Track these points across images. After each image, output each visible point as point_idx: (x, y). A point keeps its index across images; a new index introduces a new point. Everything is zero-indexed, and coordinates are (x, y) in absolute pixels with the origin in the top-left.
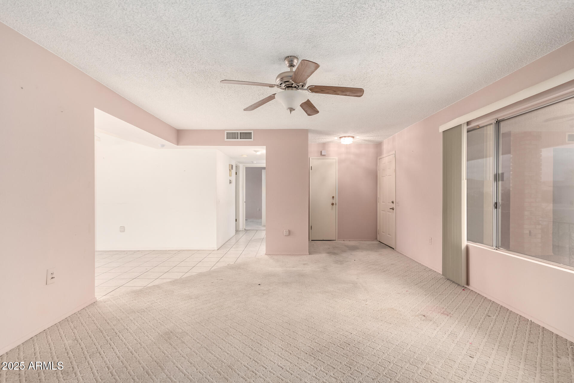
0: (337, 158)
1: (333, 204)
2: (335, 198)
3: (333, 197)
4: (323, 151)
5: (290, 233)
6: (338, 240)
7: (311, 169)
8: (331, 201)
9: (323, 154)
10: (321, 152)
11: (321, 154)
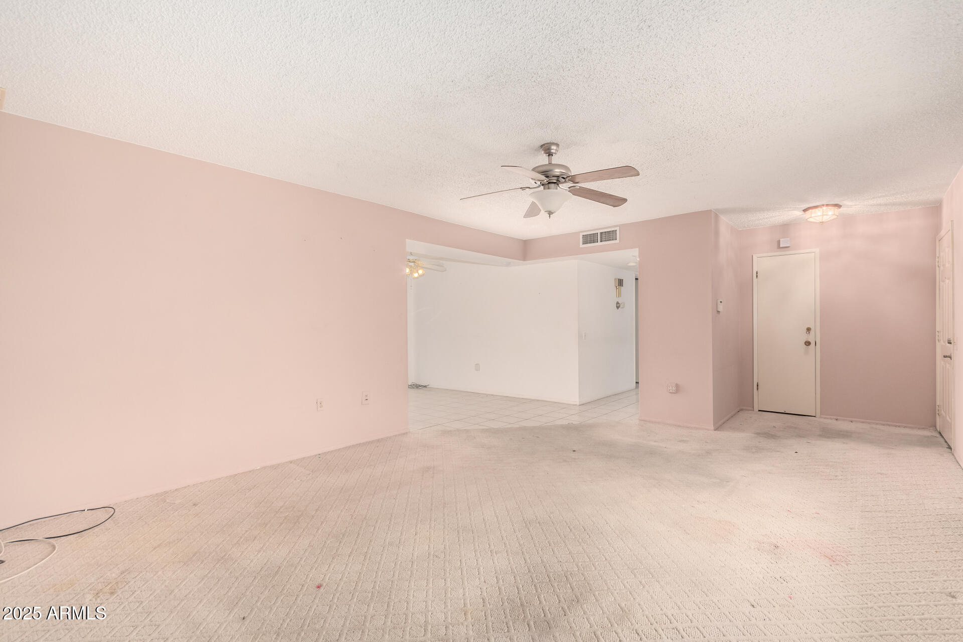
0: (817, 250)
1: (808, 343)
2: (812, 332)
3: (809, 330)
4: (781, 240)
5: (678, 389)
6: (820, 417)
7: (757, 276)
8: (805, 337)
9: (781, 246)
10: (779, 242)
11: (779, 247)
